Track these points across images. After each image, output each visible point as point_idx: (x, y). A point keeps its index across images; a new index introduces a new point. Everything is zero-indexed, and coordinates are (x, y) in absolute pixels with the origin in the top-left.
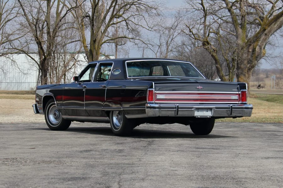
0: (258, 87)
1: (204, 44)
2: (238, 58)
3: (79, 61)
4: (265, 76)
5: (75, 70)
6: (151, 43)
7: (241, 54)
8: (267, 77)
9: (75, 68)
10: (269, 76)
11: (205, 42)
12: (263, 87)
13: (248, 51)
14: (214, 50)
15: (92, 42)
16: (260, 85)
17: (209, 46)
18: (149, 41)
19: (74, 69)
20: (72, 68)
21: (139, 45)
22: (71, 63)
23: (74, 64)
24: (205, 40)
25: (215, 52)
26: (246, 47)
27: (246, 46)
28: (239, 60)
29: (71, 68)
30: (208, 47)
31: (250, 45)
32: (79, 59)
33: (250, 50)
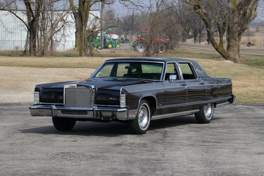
0: (248, 45)
1: (195, 9)
2: (229, 22)
3: (68, 22)
5: (64, 31)
6: (141, 5)
7: (231, 17)
8: (257, 31)
9: (64, 29)
10: (260, 29)
11: (196, 6)
12: (253, 45)
13: (240, 14)
14: (205, 13)
15: (82, 4)
17: (200, 10)
18: (139, 3)
19: (63, 30)
20: (61, 29)
21: (129, 7)
22: (60, 24)
23: (63, 26)
24: (196, 4)
25: (206, 15)
26: (237, 11)
27: (237, 10)
28: (230, 24)
29: (59, 30)
30: (200, 11)
31: (241, 9)
32: (68, 20)
33: (241, 12)
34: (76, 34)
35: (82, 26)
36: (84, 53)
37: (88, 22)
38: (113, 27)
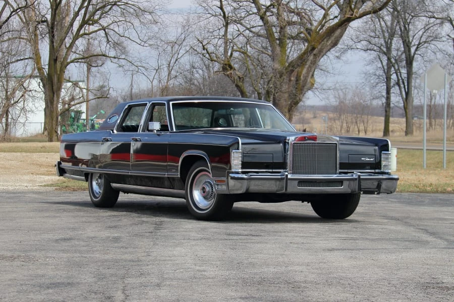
1: (224, 69)
2: (275, 91)
3: (30, 91)
4: (312, 116)
5: (24, 104)
6: (144, 65)
7: (278, 83)
8: (315, 117)
9: (24, 101)
10: (318, 115)
11: (226, 65)
13: (290, 80)
14: (239, 77)
15: (53, 62)
16: (305, 129)
17: (232, 71)
18: (141, 62)
19: (22, 103)
20: (20, 101)
21: (126, 68)
22: (18, 94)
23: (23, 96)
24: (226, 62)
25: (241, 80)
26: (286, 75)
27: (287, 73)
28: (277, 93)
29: (17, 102)
30: (231, 73)
31: (292, 71)
32: (31, 87)
33: (292, 79)
34: (45, 111)
35: (52, 96)
36: (56, 137)
37: (63, 90)
38: (102, 98)
